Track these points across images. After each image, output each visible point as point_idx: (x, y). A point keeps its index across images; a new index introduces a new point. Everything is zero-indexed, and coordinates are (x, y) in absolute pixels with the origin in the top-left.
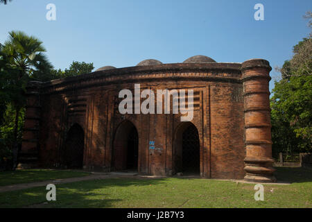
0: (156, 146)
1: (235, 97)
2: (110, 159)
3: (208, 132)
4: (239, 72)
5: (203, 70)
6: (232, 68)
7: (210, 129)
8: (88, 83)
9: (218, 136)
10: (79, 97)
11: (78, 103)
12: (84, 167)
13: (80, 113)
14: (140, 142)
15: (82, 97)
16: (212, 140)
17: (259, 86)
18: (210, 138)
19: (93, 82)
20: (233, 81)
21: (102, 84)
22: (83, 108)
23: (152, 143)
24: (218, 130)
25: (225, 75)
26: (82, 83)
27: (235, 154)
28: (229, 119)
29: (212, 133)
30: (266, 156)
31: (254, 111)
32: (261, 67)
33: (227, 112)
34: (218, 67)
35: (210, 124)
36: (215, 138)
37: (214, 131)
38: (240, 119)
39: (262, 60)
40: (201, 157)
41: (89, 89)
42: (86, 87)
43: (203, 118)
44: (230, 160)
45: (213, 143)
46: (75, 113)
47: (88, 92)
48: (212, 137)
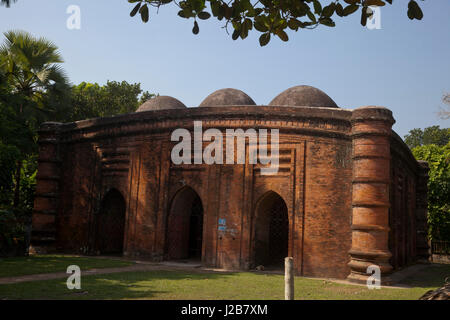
0: (228, 225)
1: (341, 159)
3: (301, 210)
4: (348, 124)
5: (298, 119)
6: (339, 117)
7: (304, 204)
8: (131, 128)
9: (315, 216)
10: (118, 149)
11: (118, 158)
13: (117, 173)
14: (205, 220)
15: (123, 149)
16: (306, 221)
17: (372, 147)
18: (304, 218)
19: (139, 127)
20: (339, 137)
21: (153, 132)
23: (222, 221)
24: (315, 206)
25: (329, 127)
26: (122, 128)
28: (331, 192)
29: (306, 211)
30: (377, 247)
31: (363, 182)
32: (377, 120)
33: (329, 182)
34: (319, 115)
35: (304, 197)
36: (310, 218)
37: (309, 209)
38: (346, 193)
39: (379, 110)
40: (290, 245)
41: (133, 138)
42: (129, 134)
43: (295, 188)
44: (330, 251)
45: (307, 226)
46: (112, 173)
47: (132, 141)
48: (306, 216)
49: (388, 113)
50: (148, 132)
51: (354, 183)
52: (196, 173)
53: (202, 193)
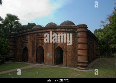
0: (49, 55)
1: (75, 38)
2: (36, 59)
3: (66, 51)
4: (76, 29)
5: (64, 28)
6: (74, 27)
9: (69, 52)
10: (26, 38)
11: (26, 40)
12: (28, 62)
13: (26, 43)
19: (30, 33)
21: (33, 33)
22: (27, 42)
23: (48, 54)
24: (69, 50)
25: (71, 30)
27: (75, 59)
28: (73, 46)
29: (67, 51)
31: (80, 44)
32: (83, 27)
34: (69, 27)
35: (66, 48)
37: (68, 50)
38: (76, 46)
39: (83, 25)
40: (63, 59)
41: (29, 35)
42: (28, 34)
44: (73, 61)
45: (67, 55)
46: (25, 43)
47: (29, 36)
48: (67, 52)
49: (86, 26)
50: (32, 34)
51: (78, 44)
52: (42, 43)
53: (44, 47)
